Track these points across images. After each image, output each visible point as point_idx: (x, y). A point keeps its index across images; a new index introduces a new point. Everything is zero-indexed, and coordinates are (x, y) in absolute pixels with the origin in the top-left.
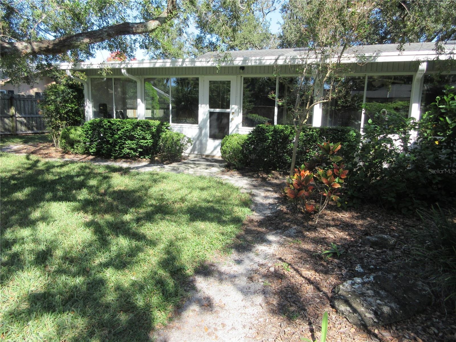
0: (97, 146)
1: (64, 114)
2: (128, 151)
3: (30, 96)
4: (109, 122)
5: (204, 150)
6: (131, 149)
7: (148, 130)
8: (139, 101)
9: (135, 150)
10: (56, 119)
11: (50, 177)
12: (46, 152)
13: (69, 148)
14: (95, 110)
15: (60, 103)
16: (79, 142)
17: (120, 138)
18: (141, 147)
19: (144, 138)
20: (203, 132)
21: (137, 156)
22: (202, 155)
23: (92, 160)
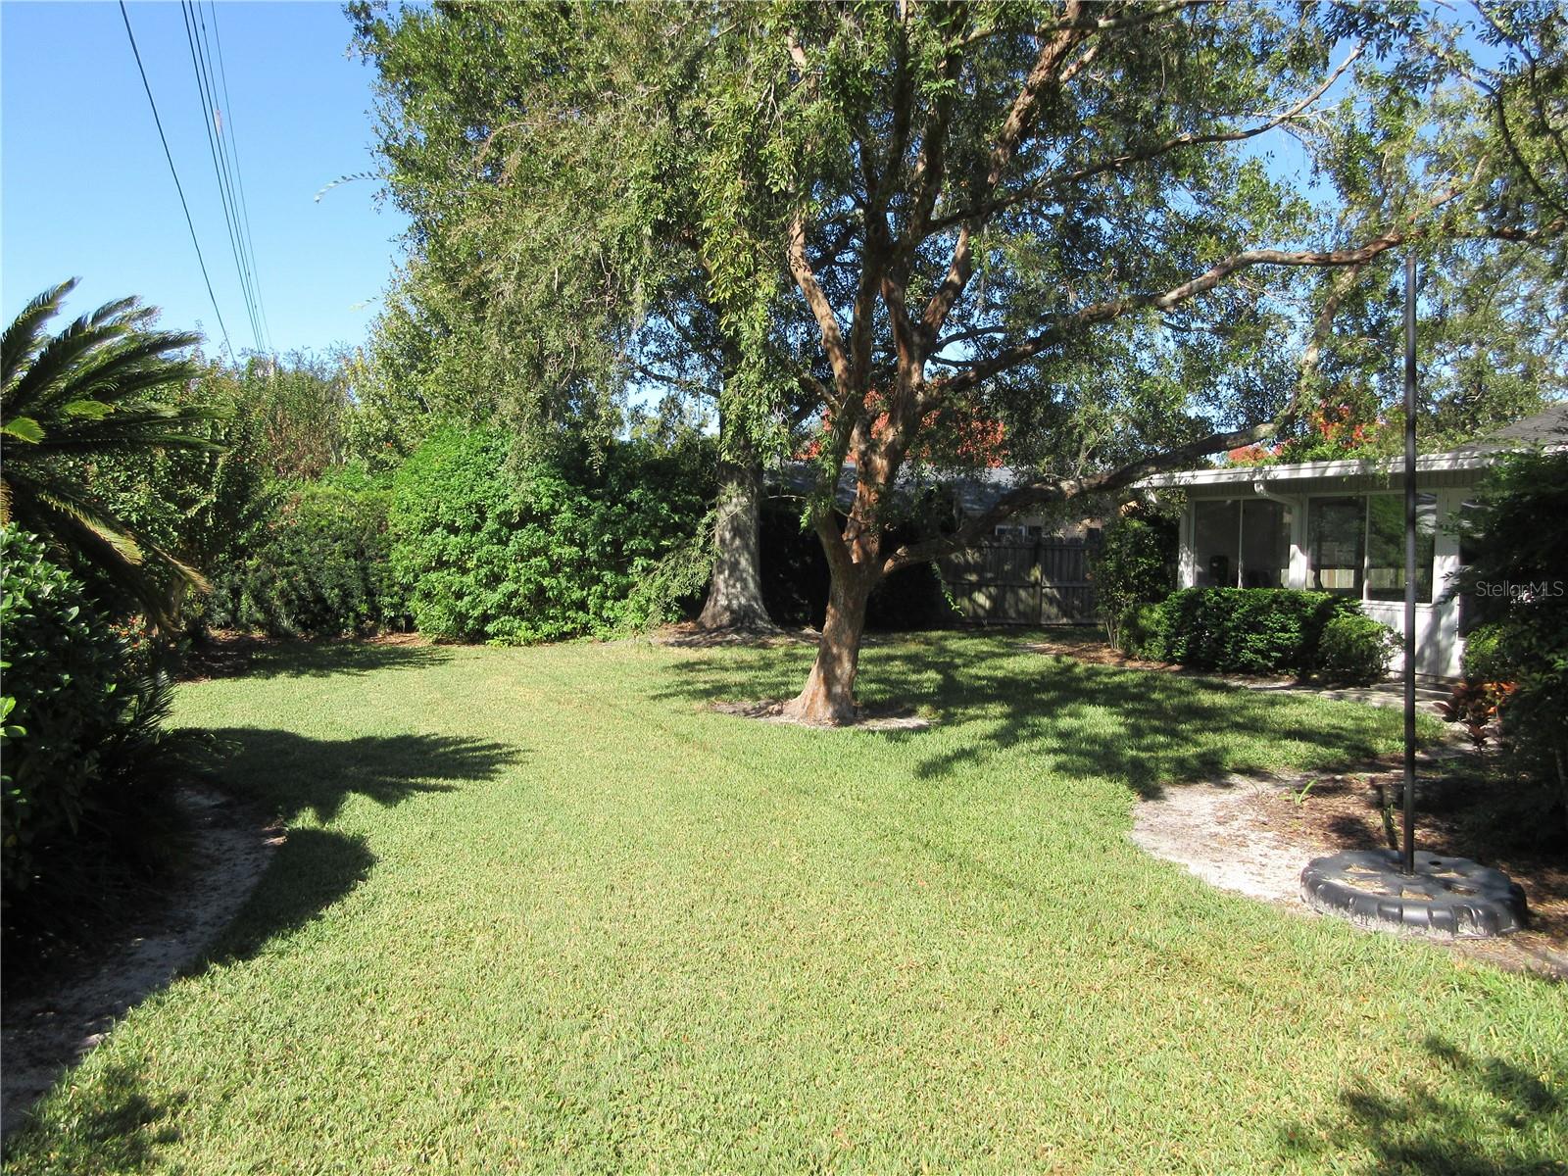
0: (1188, 644)
1: (1134, 577)
2: (1250, 656)
3: (1075, 541)
4: (1217, 594)
5: (1443, 665)
6: (1257, 651)
7: (1295, 611)
8: (1294, 548)
9: (1265, 655)
10: (1118, 590)
11: (1090, 685)
12: (1092, 655)
13: (1134, 647)
14: (1198, 568)
15: (1128, 556)
16: (1155, 635)
17: (1236, 628)
18: (1279, 648)
19: (1284, 629)
20: (1444, 621)
21: (1269, 669)
22: (1437, 677)
23: (1177, 673)
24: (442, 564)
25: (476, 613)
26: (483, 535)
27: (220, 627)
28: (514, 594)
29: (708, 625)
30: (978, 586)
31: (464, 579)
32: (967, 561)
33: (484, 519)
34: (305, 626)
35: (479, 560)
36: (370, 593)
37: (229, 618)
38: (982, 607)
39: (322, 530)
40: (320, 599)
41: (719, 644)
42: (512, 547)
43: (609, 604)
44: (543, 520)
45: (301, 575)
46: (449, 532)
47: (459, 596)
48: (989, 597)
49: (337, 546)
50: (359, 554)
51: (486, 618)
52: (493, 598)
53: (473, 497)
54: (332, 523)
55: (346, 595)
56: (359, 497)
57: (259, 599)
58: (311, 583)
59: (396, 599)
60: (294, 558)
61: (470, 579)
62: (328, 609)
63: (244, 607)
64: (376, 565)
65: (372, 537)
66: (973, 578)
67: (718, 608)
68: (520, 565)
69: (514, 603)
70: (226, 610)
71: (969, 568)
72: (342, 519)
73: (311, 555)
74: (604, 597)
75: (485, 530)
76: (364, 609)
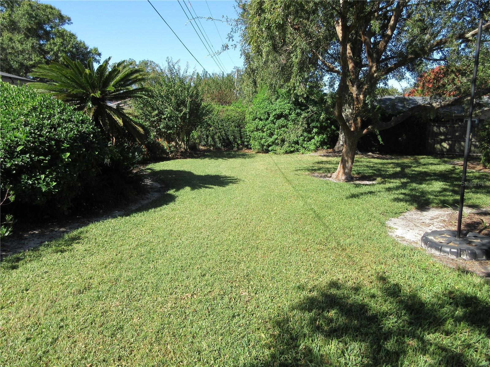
24: (258, 130)
25: (266, 144)
26: (269, 121)
27: (203, 146)
28: (277, 139)
29: (336, 151)
30: (444, 141)
31: (263, 134)
32: (440, 131)
33: (269, 117)
34: (224, 147)
35: (267, 128)
36: (241, 138)
37: (205, 143)
38: (446, 148)
39: (229, 119)
40: (228, 139)
41: (337, 156)
42: (277, 125)
43: (305, 142)
44: (286, 117)
45: (223, 132)
46: (260, 120)
47: (261, 139)
48: (449, 144)
49: (233, 124)
50: (239, 126)
51: (269, 146)
52: (271, 140)
53: (267, 110)
54: (231, 118)
55: (235, 138)
56: (239, 110)
57: (213, 139)
58: (226, 134)
59: (248, 140)
60: (222, 127)
61: (265, 134)
62: (230, 142)
63: (209, 141)
64: (243, 130)
65: (242, 122)
66: (443, 137)
67: (340, 145)
68: (278, 130)
69: (276, 142)
70: (205, 141)
71: (441, 134)
72: (234, 116)
73: (226, 126)
74: (304, 140)
75: (269, 119)
76: (239, 142)
